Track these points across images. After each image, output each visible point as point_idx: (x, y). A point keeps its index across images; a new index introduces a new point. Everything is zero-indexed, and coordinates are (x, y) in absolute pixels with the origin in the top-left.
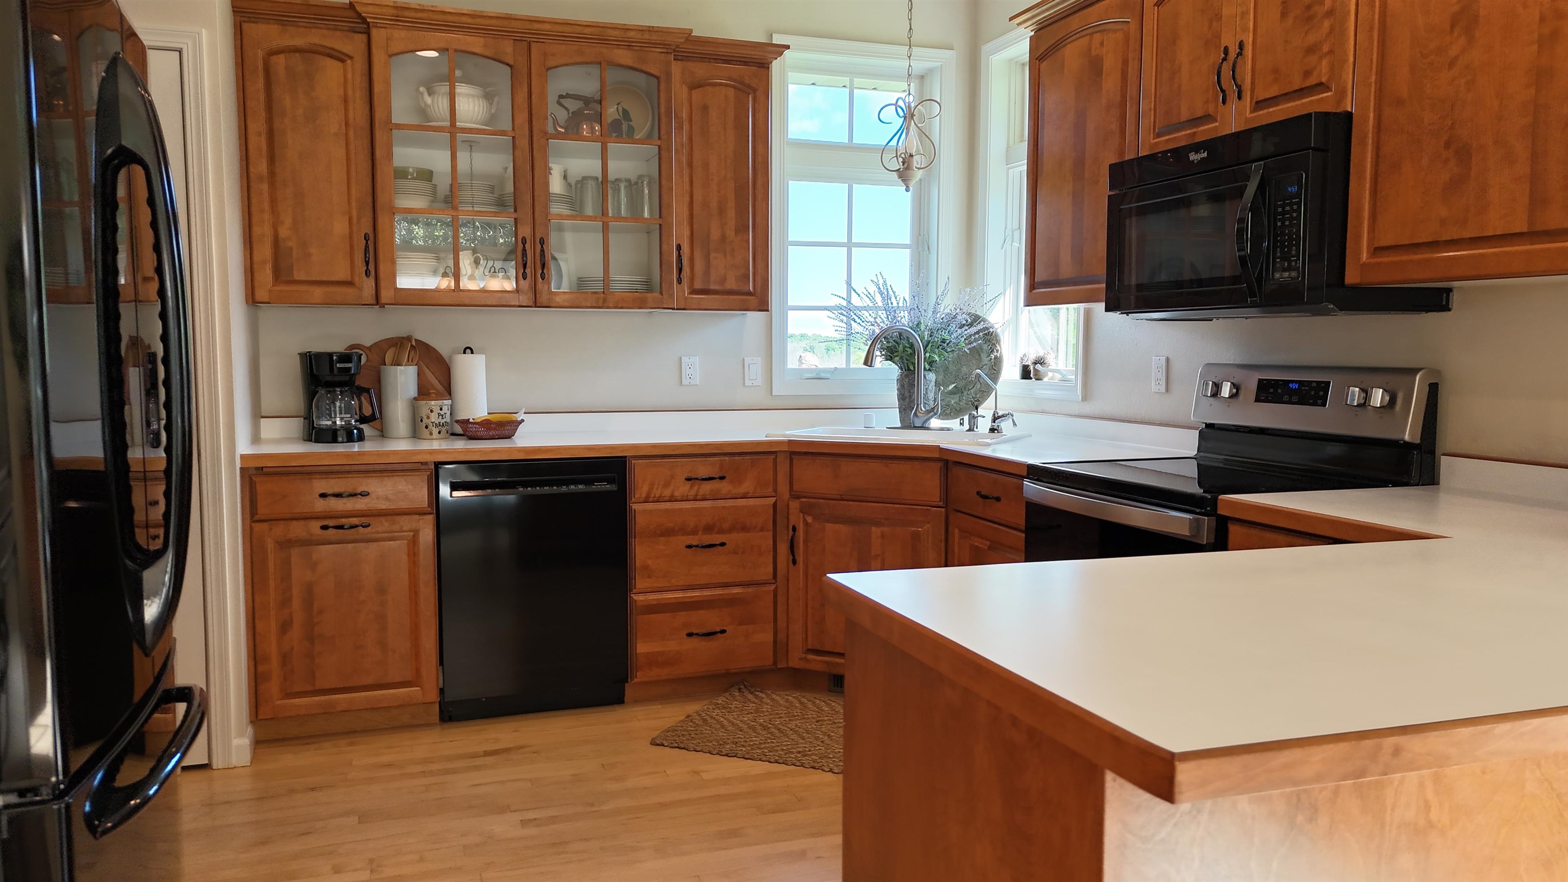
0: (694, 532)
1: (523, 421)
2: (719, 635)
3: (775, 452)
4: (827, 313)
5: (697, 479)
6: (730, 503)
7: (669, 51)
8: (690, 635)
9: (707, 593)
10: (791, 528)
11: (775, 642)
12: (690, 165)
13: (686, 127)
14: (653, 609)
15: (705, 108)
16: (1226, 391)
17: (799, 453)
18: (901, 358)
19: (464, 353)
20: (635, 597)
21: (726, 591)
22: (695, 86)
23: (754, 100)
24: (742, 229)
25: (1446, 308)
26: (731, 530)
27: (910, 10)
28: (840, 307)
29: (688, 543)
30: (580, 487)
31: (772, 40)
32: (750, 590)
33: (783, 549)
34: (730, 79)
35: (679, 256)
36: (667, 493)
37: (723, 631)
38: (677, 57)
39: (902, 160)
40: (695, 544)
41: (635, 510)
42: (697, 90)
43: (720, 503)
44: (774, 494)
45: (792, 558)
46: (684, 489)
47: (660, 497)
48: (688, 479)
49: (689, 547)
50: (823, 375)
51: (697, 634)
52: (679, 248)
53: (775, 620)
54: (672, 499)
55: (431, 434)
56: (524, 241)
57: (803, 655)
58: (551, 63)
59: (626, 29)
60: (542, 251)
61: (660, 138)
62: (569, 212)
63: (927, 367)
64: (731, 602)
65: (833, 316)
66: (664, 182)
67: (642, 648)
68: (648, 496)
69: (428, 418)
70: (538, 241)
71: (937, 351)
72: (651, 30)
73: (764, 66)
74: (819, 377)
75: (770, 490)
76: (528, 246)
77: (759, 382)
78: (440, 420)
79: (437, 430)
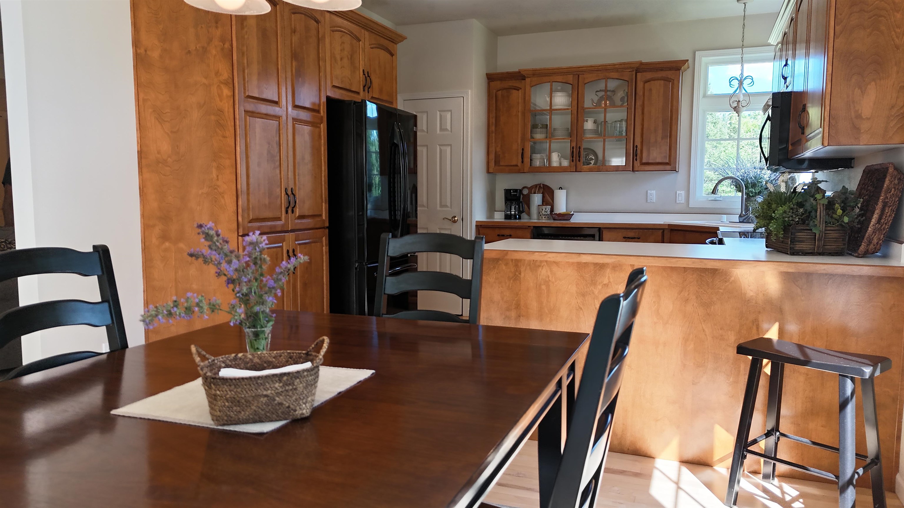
1: (573, 214)
3: (663, 229)
5: (628, 238)
7: (632, 70)
12: (642, 113)
13: (641, 98)
19: (559, 189)
22: (647, 81)
23: (671, 84)
24: (665, 137)
27: (743, 37)
34: (662, 77)
35: (636, 150)
38: (638, 71)
42: (647, 83)
48: (624, 238)
50: (718, 199)
52: (637, 147)
55: (542, 218)
56: (573, 148)
58: (586, 82)
59: (614, 65)
60: (579, 151)
61: (628, 105)
66: (629, 122)
69: (541, 212)
73: (678, 69)
74: (715, 200)
76: (574, 150)
77: (683, 201)
78: (545, 213)
79: (544, 217)
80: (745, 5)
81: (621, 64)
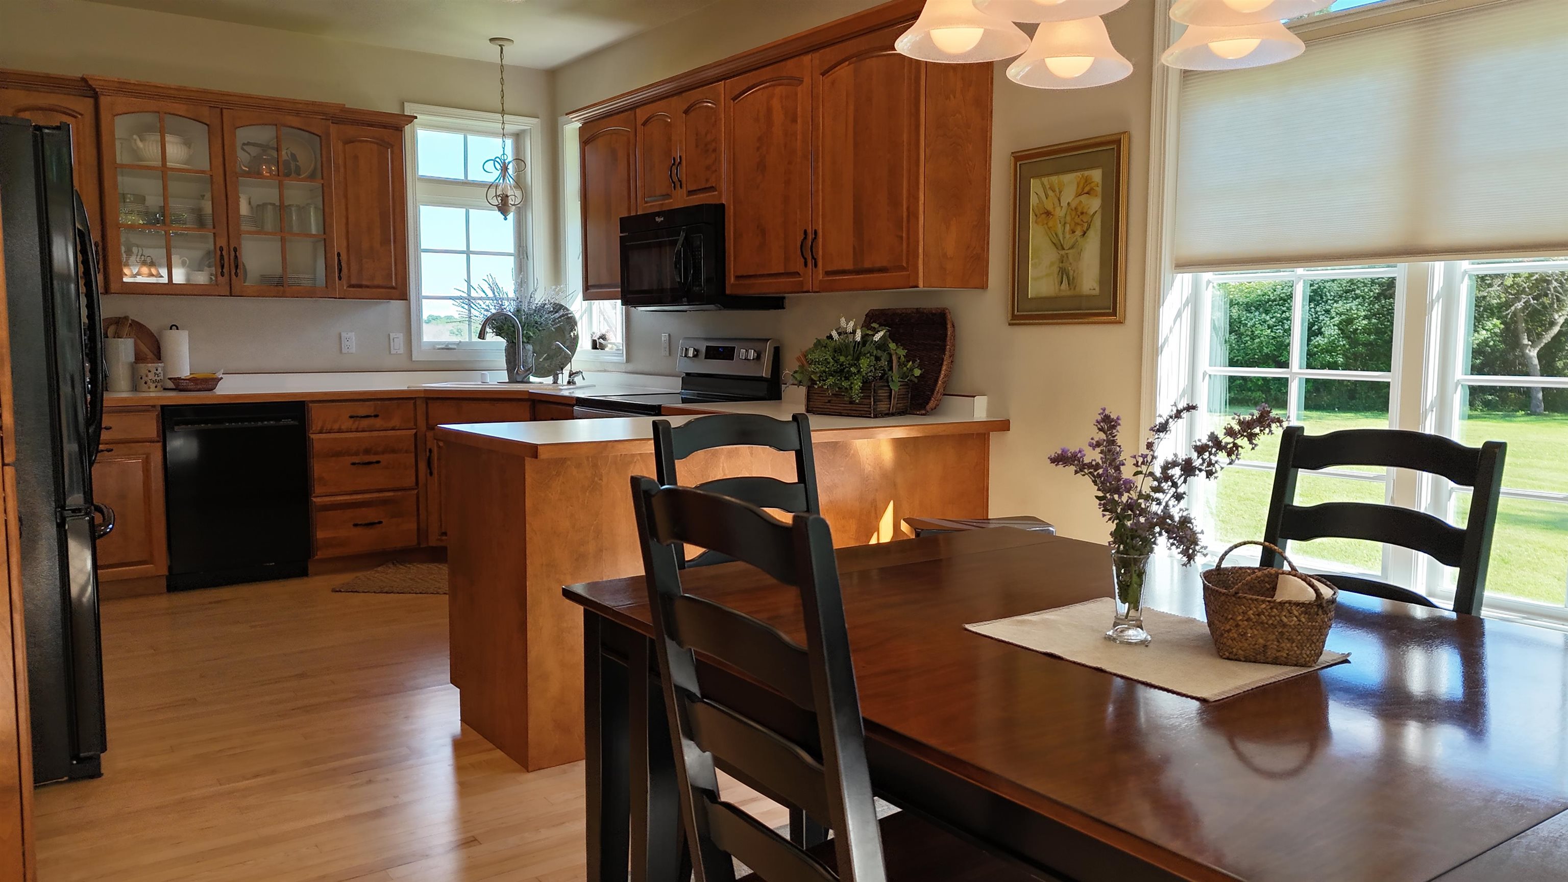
0: (356, 454)
1: (222, 378)
2: (378, 525)
3: (415, 398)
4: (451, 301)
5: (357, 417)
6: (382, 433)
7: (328, 118)
8: (356, 525)
9: (367, 496)
10: (428, 450)
11: (418, 529)
12: (346, 197)
13: (342, 170)
14: (326, 508)
15: (356, 157)
16: (691, 354)
17: (433, 399)
18: (507, 334)
19: (171, 329)
20: (314, 499)
21: (381, 495)
22: (348, 142)
23: (392, 153)
24: (386, 242)
25: (782, 307)
26: (383, 453)
27: (502, 98)
28: (460, 298)
29: (354, 461)
30: (272, 422)
31: (404, 111)
32: (399, 493)
33: (422, 466)
34: (374, 138)
35: (339, 261)
36: (336, 427)
37: (380, 522)
38: (334, 121)
39: (500, 198)
40: (357, 462)
41: (313, 439)
42: (349, 145)
43: (375, 434)
44: (415, 427)
45: (429, 471)
46: (348, 424)
47: (331, 429)
48: (351, 417)
49: (353, 464)
50: (450, 346)
51: (361, 525)
52: (339, 255)
53: (418, 515)
54: (340, 431)
55: (149, 388)
56: (221, 249)
57: (439, 537)
58: (238, 124)
59: (294, 102)
60: (236, 257)
61: (322, 179)
62: (254, 229)
63: (525, 340)
64: (385, 502)
65: (457, 304)
66: (327, 210)
67: (321, 534)
68: (322, 428)
69: (147, 376)
70: (232, 249)
71: (531, 329)
72: (314, 104)
73: (399, 130)
74: (447, 348)
75: (412, 424)
76: (224, 253)
77: (401, 351)
78: (156, 378)
79: (154, 385)
80: (502, 49)
81: (307, 103)
